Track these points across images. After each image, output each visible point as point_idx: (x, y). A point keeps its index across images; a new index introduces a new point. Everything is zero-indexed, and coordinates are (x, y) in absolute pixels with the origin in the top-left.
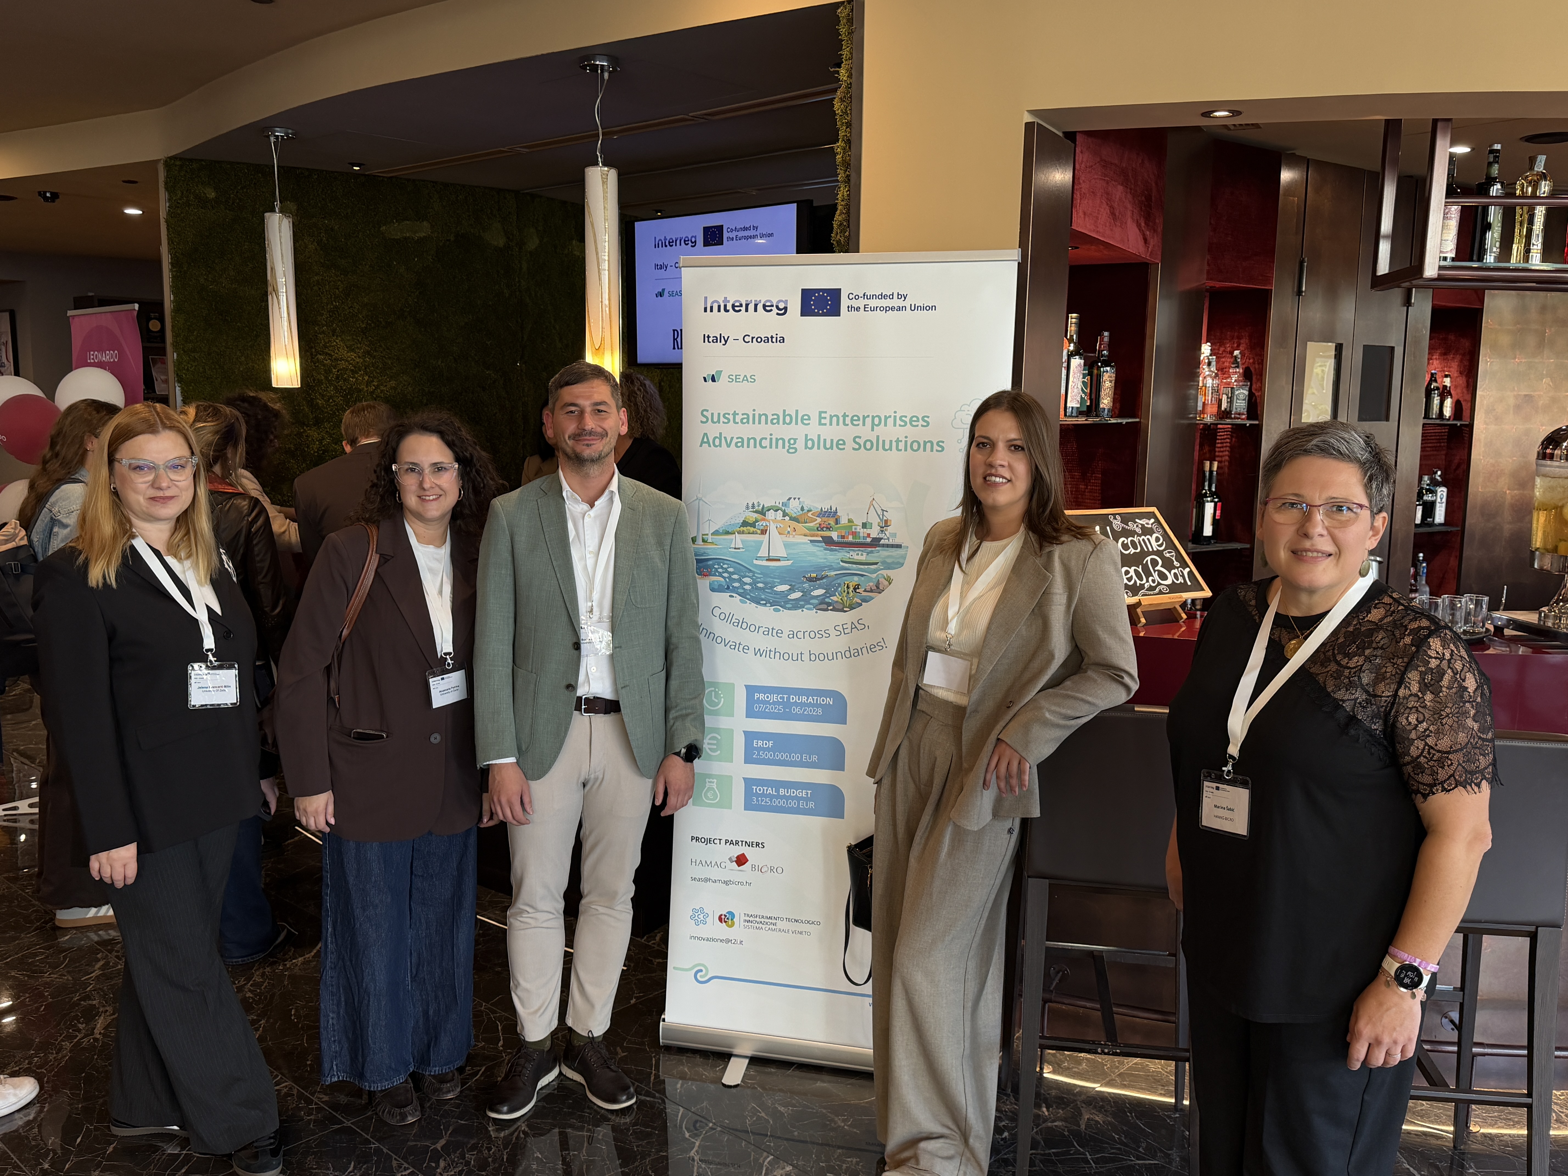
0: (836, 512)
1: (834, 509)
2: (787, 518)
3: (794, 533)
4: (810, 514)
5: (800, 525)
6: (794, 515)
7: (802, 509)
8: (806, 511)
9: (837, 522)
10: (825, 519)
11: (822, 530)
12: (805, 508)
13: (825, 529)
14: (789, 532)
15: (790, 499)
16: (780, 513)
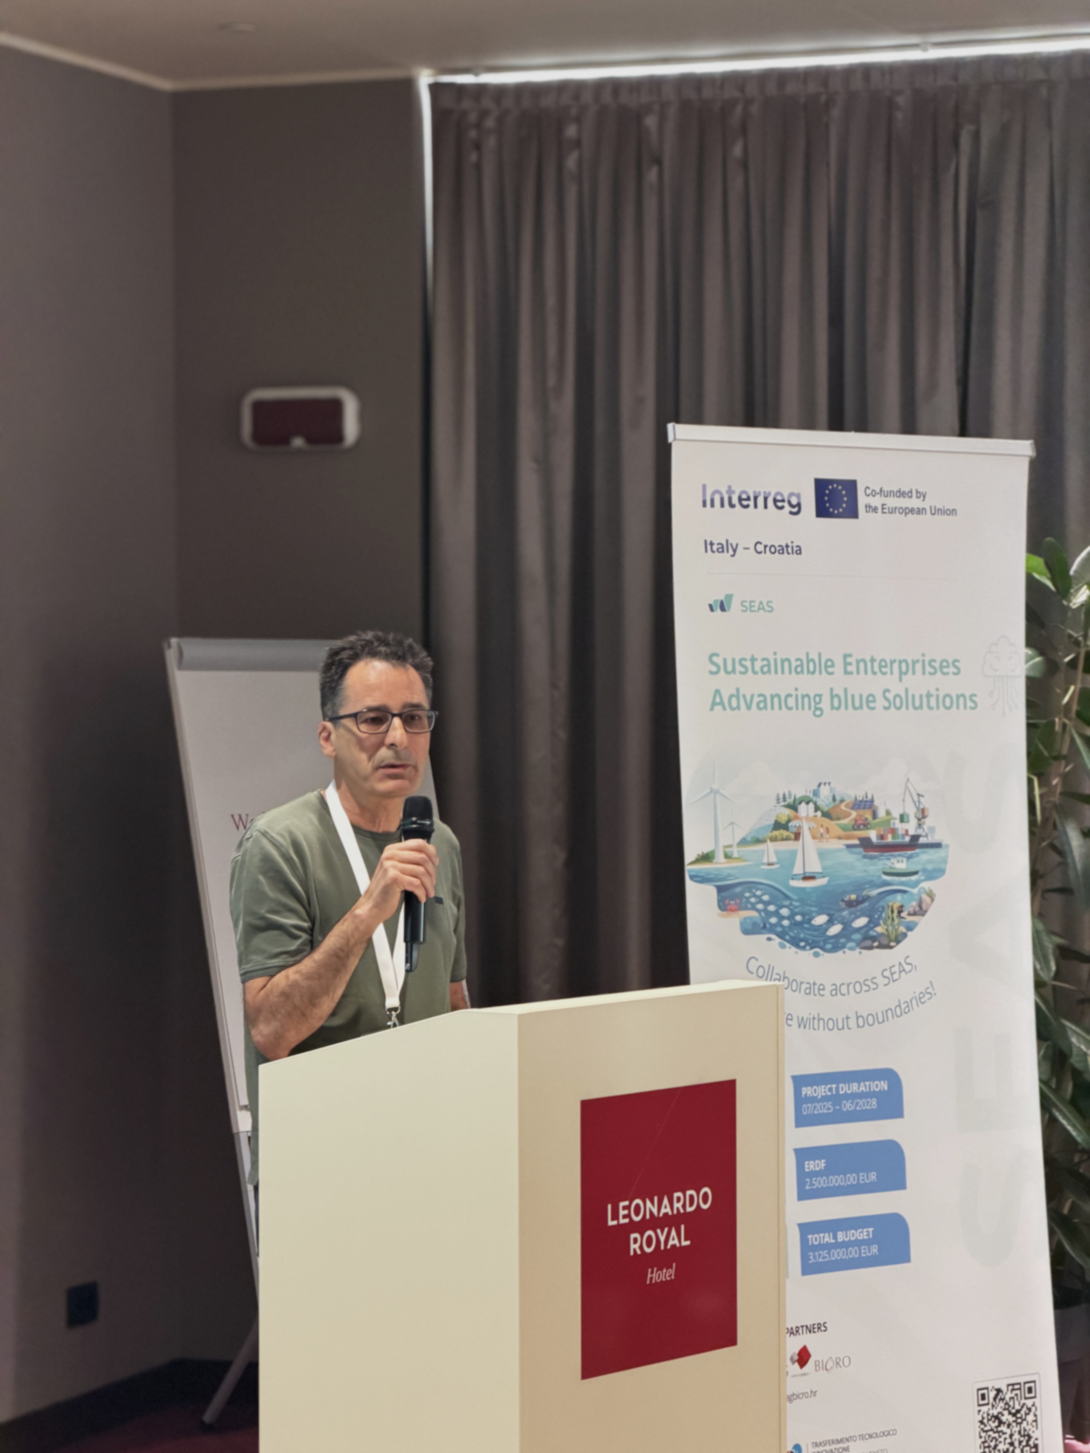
0: (872, 801)
1: (870, 797)
2: (819, 813)
3: (827, 836)
4: (843, 806)
5: (834, 823)
6: (826, 809)
7: (834, 799)
8: (837, 802)
9: (875, 816)
10: (861, 812)
11: (858, 829)
12: (838, 798)
13: (862, 827)
14: (822, 835)
15: (819, 785)
16: (811, 806)
